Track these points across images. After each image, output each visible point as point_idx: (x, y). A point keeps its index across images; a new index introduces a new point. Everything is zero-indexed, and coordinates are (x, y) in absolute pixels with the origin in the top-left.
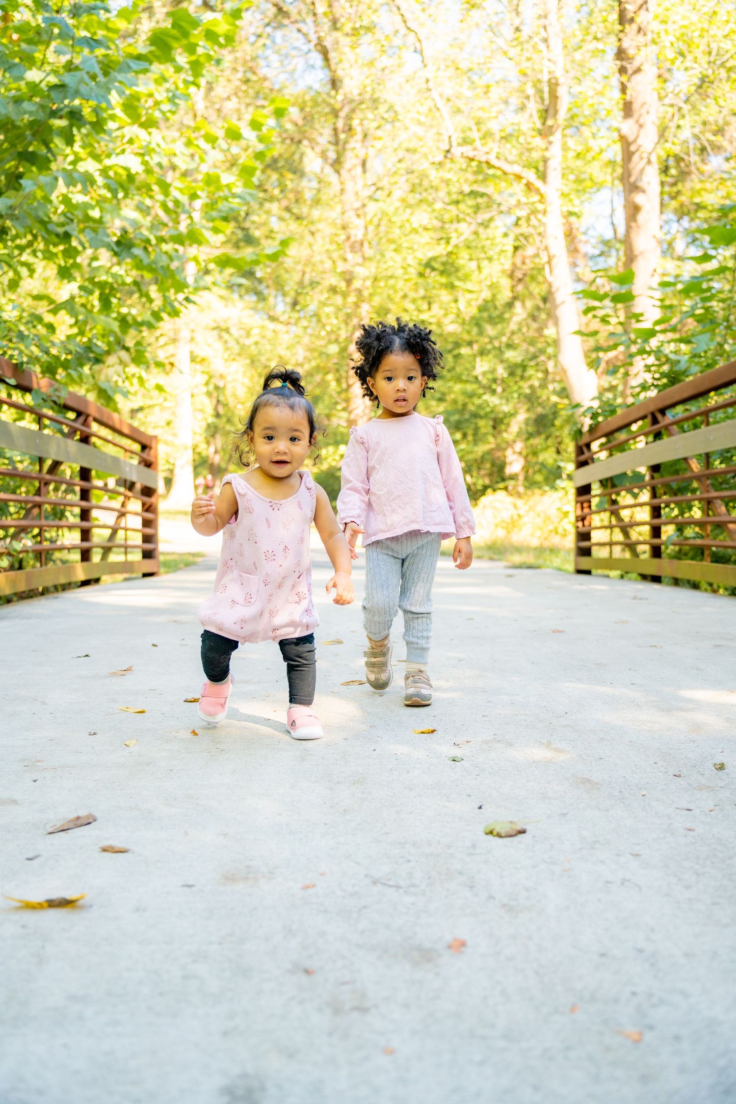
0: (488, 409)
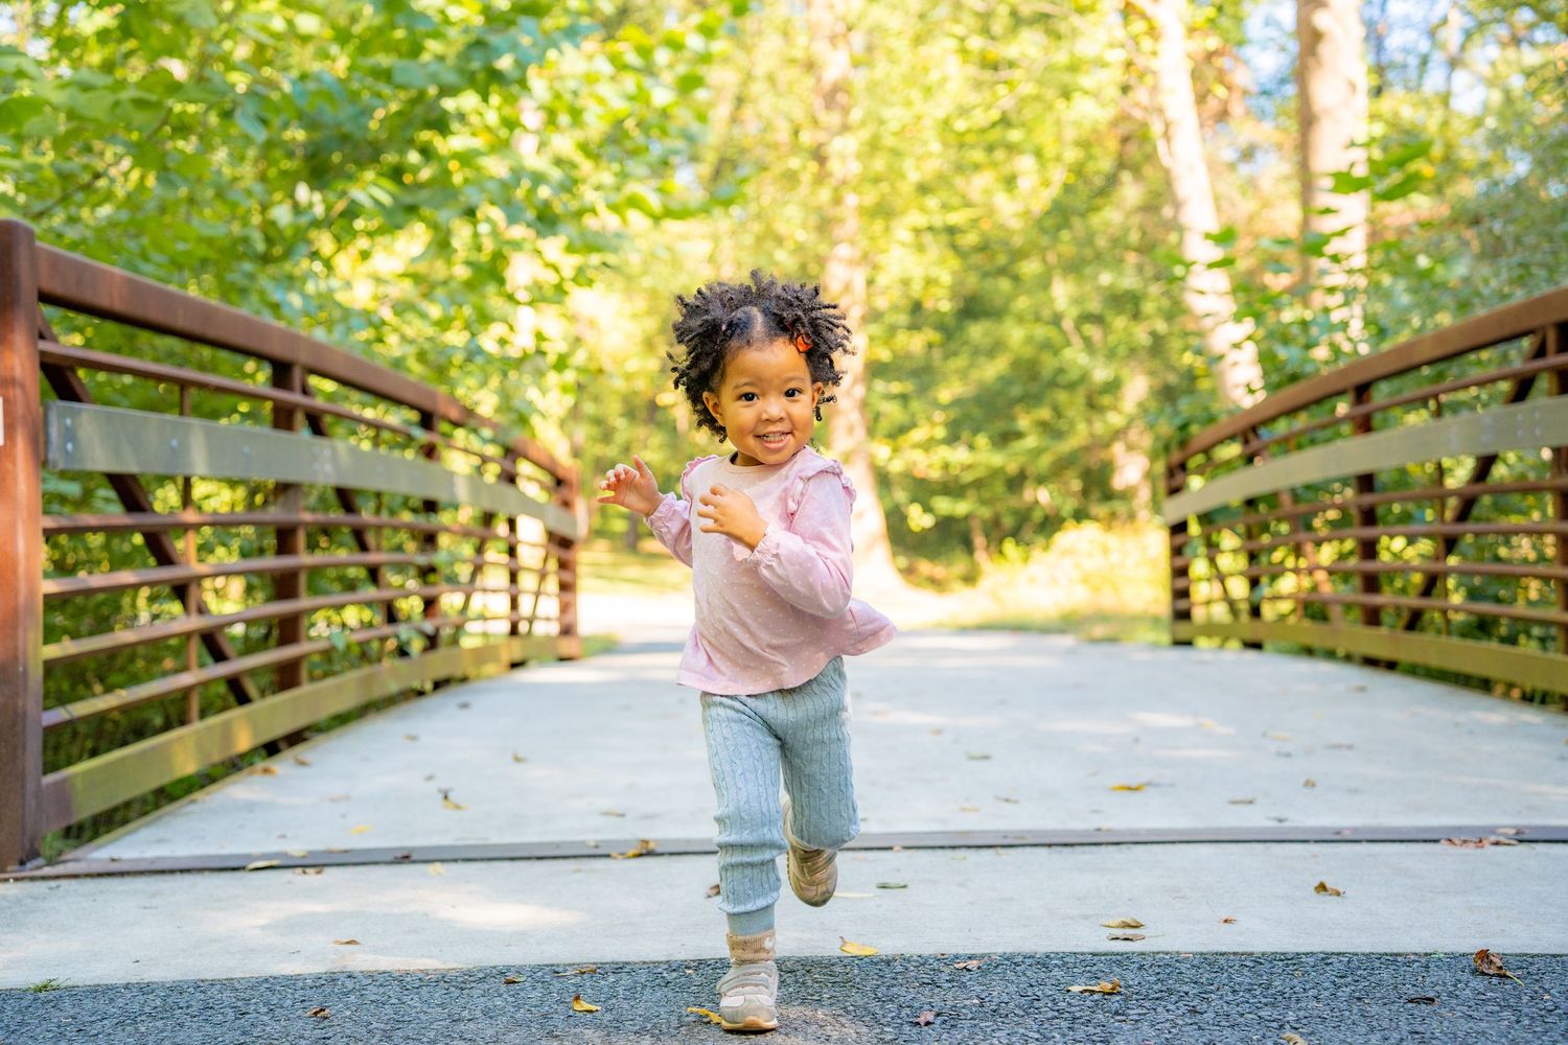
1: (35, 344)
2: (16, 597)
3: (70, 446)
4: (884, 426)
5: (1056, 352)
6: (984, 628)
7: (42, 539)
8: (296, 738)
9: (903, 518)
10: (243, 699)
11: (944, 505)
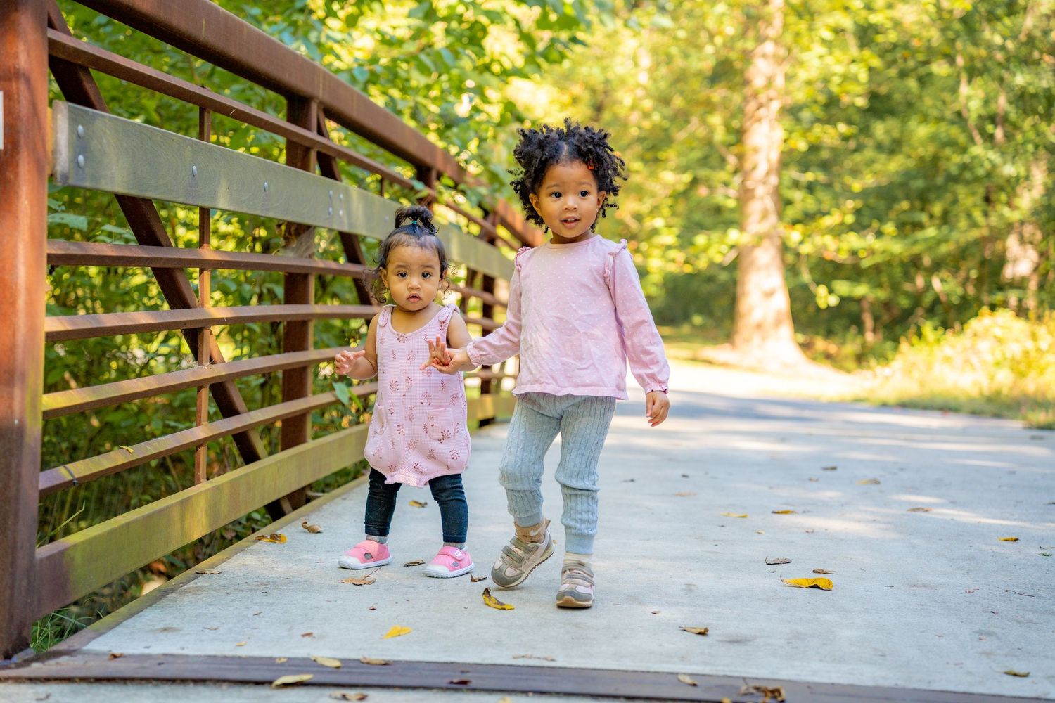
0: (981, 172)
1: (44, 33)
2: (14, 335)
3: (81, 158)
4: (791, 212)
5: (964, 150)
6: (906, 406)
7: (45, 268)
8: (299, 498)
9: (812, 297)
10: (250, 456)
11: (843, 287)
